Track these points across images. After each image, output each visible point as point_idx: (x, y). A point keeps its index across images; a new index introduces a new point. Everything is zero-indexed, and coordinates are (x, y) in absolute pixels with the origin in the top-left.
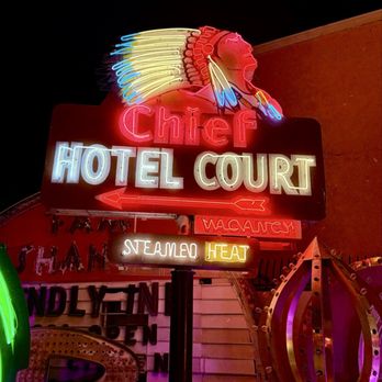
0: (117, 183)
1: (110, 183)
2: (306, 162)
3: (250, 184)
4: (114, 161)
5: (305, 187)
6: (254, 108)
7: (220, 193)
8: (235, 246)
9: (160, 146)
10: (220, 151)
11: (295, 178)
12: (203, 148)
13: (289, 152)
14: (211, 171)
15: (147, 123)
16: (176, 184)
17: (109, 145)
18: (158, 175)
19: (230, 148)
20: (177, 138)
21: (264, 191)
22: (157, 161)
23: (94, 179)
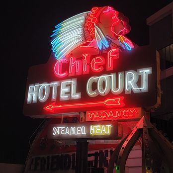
0: (52, 100)
1: (49, 100)
2: (146, 72)
6: (118, 46)
7: (100, 98)
8: (103, 126)
9: (71, 78)
11: (139, 83)
15: (65, 67)
18: (69, 93)
19: (105, 72)
21: (123, 93)
22: (69, 85)
23: (43, 99)
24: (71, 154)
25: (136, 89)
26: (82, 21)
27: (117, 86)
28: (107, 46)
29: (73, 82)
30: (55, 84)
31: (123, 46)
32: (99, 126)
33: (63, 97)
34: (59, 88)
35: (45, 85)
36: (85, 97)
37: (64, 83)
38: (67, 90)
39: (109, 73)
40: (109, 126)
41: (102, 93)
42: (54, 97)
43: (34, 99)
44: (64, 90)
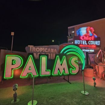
1: (80, 44)
2: (99, 42)
3: (94, 44)
4: (80, 42)
5: (99, 44)
7: (91, 45)
8: (93, 50)
10: (90, 41)
11: (98, 43)
12: (89, 40)
13: (97, 41)
14: (90, 43)
15: (83, 38)
16: (87, 44)
17: (80, 40)
18: (85, 43)
19: (91, 40)
20: (86, 39)
21: (95, 45)
23: (79, 44)
29: (86, 41)
33: (83, 44)
34: (82, 42)
36: (88, 44)
39: (92, 41)
43: (77, 43)
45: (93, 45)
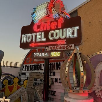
0: (33, 41)
2: (76, 28)
3: (61, 37)
5: (76, 35)
6: (63, 17)
7: (55, 40)
8: (57, 53)
9: (41, 32)
10: (54, 30)
11: (73, 34)
14: (52, 35)
15: (39, 27)
18: (41, 38)
19: (57, 29)
21: (65, 38)
22: (41, 35)
23: (29, 41)
24: (40, 64)
25: (72, 36)
26: (46, 6)
27: (63, 35)
28: (58, 17)
29: (43, 33)
30: (34, 34)
31: (65, 17)
32: (55, 53)
33: (38, 40)
34: (36, 36)
35: (30, 35)
37: (38, 34)
38: (40, 37)
39: (59, 29)
40: (59, 53)
41: (56, 38)
42: (34, 40)
43: (25, 41)
44: (38, 37)
45: (60, 39)
